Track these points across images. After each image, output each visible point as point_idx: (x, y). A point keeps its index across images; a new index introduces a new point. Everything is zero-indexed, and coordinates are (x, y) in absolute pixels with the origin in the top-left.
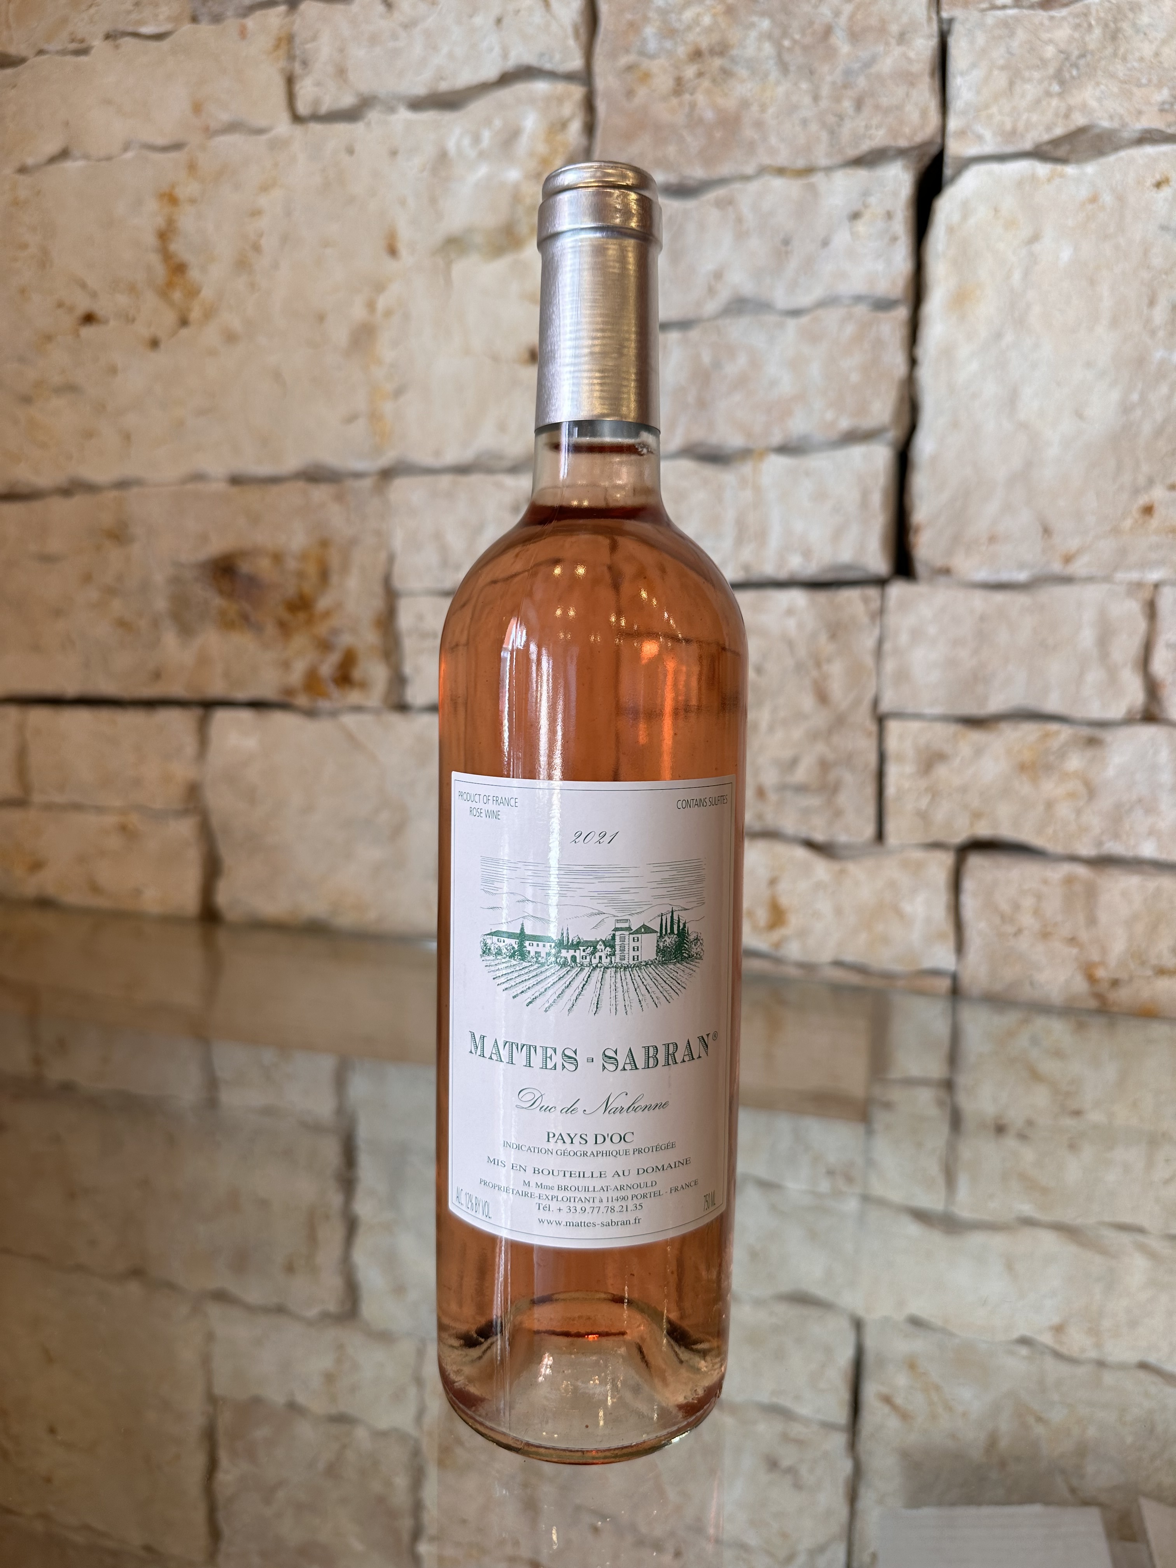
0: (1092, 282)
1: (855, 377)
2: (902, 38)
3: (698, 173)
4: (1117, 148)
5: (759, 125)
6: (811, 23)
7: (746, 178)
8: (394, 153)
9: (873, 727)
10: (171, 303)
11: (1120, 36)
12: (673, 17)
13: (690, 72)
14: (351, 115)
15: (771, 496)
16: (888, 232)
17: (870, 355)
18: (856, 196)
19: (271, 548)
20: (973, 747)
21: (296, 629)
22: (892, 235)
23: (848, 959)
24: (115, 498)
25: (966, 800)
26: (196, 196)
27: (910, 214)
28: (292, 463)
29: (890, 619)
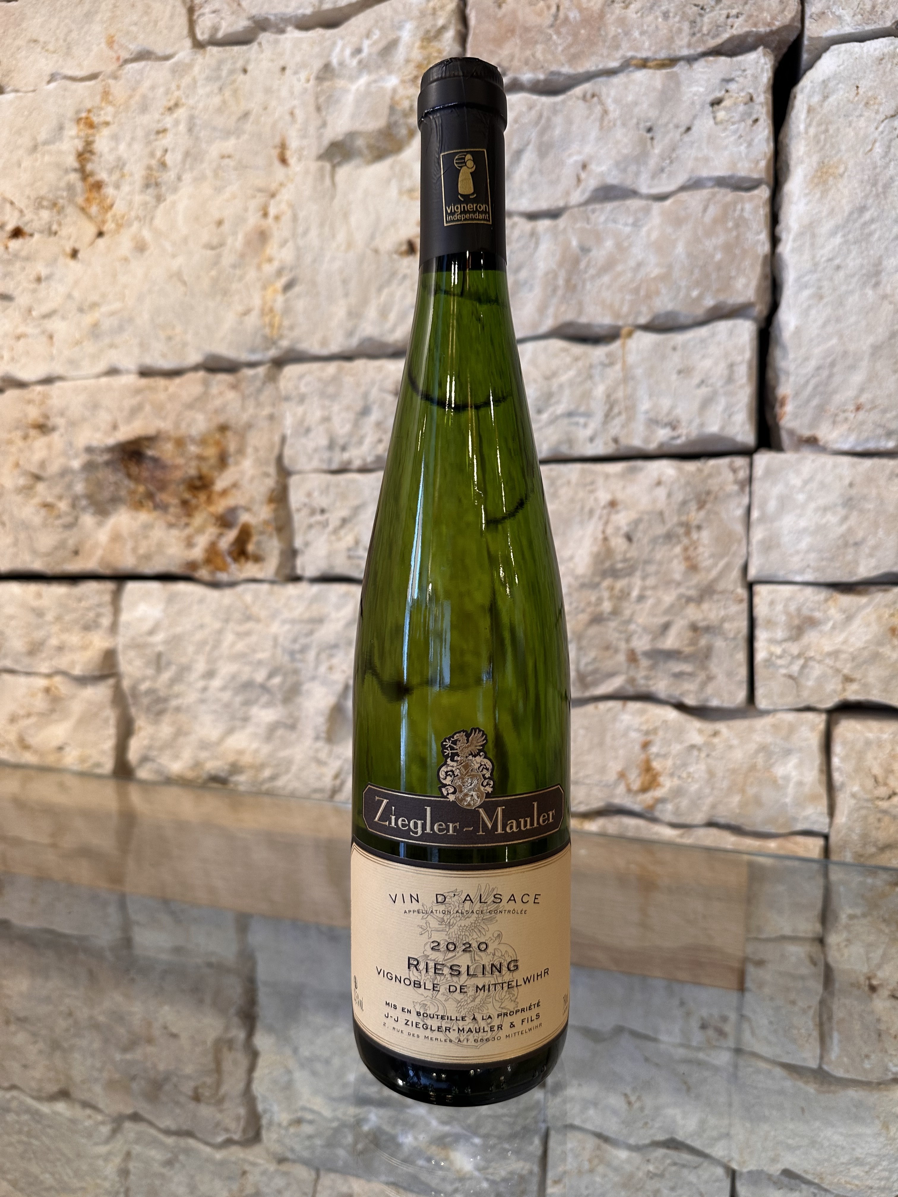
1: (719, 256)
3: (566, 69)
7: (612, 73)
8: (284, 69)
9: (742, 592)
10: (90, 217)
14: (245, 39)
15: (639, 372)
16: (750, 114)
17: (734, 233)
18: (718, 81)
19: (173, 433)
20: (844, 612)
21: (196, 507)
22: (754, 117)
23: (722, 821)
24: (39, 393)
25: (839, 665)
26: (109, 119)
27: (770, 97)
28: (193, 356)
29: (757, 487)
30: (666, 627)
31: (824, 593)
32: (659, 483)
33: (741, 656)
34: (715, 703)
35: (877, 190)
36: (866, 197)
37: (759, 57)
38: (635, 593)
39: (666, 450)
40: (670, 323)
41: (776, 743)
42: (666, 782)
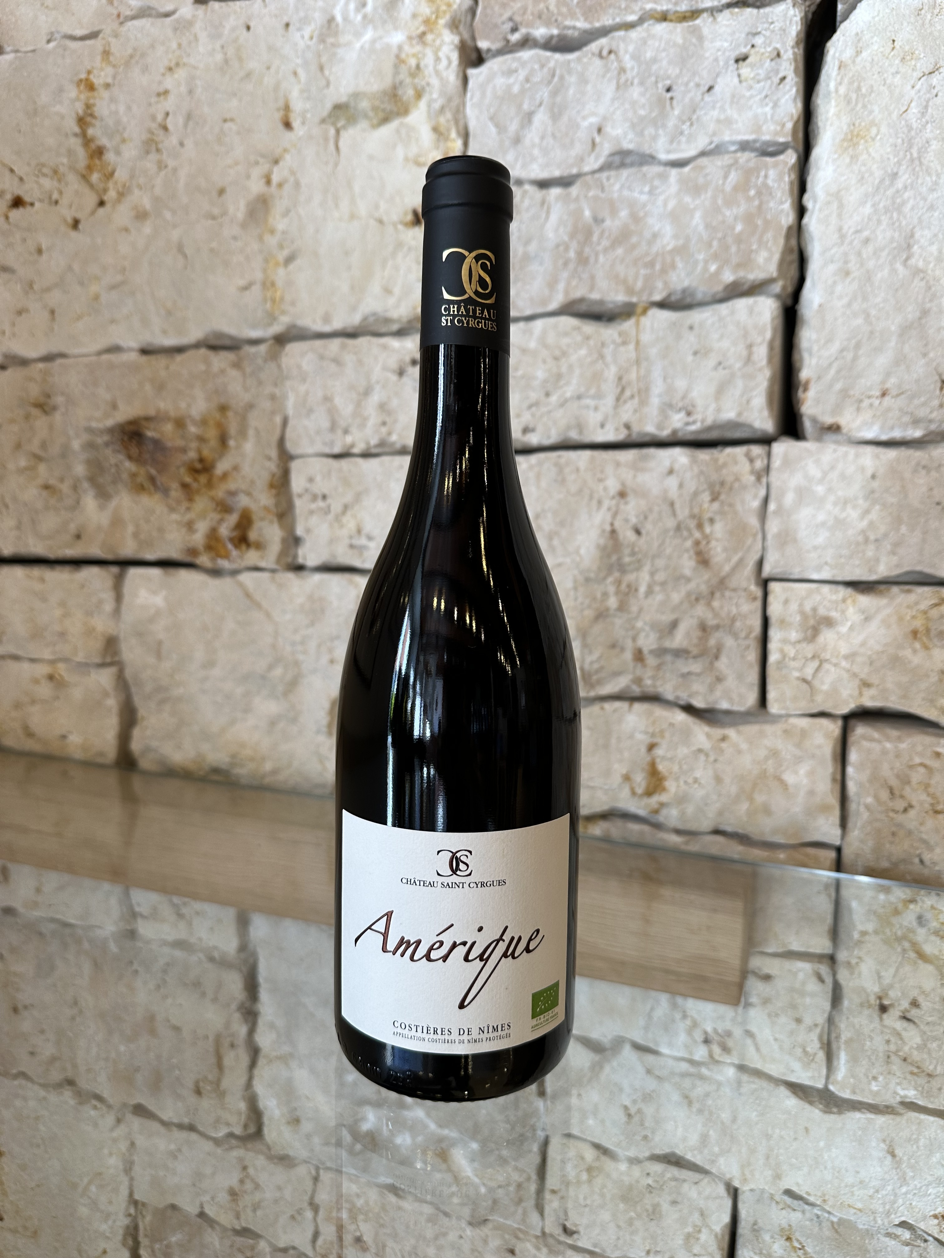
1: (739, 227)
3: (579, 24)
7: (630, 26)
8: (287, 25)
9: (757, 591)
10: (91, 186)
15: (653, 352)
16: (777, 72)
17: (756, 203)
18: (743, 35)
19: (172, 414)
20: (863, 612)
21: (198, 492)
22: (781, 75)
23: (729, 829)
24: (41, 370)
25: (856, 669)
26: (109, 80)
27: (800, 51)
28: (194, 334)
29: (775, 478)
30: (674, 625)
31: (843, 592)
32: (671, 472)
33: (753, 656)
34: (724, 705)
35: (911, 154)
36: (899, 163)
37: (789, 8)
38: (643, 589)
39: (681, 436)
40: (688, 300)
41: (787, 749)
42: (671, 785)
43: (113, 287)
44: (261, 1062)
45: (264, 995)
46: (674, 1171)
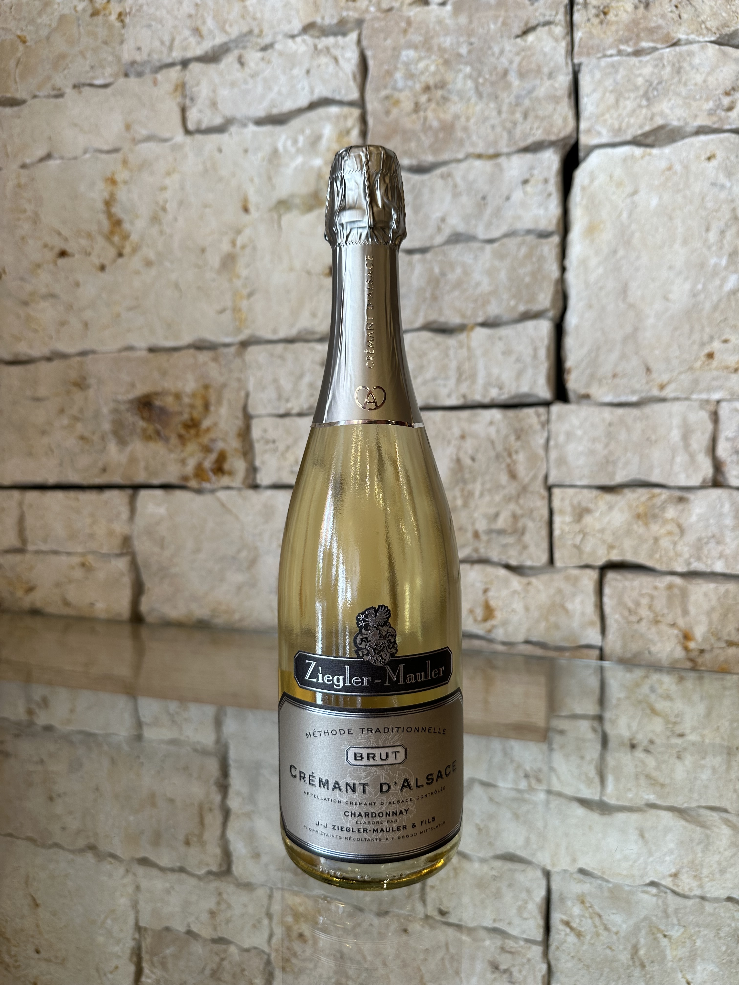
0: (671, 218)
1: (527, 279)
2: (551, 76)
3: (429, 158)
4: (683, 137)
5: (465, 129)
6: (496, 68)
7: (459, 161)
8: (246, 151)
9: (545, 493)
10: (112, 243)
11: (682, 71)
12: (413, 67)
13: (423, 99)
14: (220, 129)
15: (478, 352)
16: (546, 190)
17: (537, 265)
18: (526, 169)
19: (173, 390)
20: (608, 504)
21: (189, 440)
22: (549, 192)
23: (534, 639)
24: (78, 362)
25: (605, 537)
26: (127, 179)
27: (559, 179)
28: (186, 339)
29: (554, 426)
30: (497, 515)
31: (595, 493)
32: (491, 423)
33: (544, 532)
34: (528, 563)
35: (624, 240)
36: (617, 244)
37: (551, 154)
38: (477, 493)
39: (496, 402)
40: (498, 322)
41: (567, 588)
42: (499, 615)
43: (131, 309)
44: (232, 818)
45: (233, 772)
46: (510, 865)
